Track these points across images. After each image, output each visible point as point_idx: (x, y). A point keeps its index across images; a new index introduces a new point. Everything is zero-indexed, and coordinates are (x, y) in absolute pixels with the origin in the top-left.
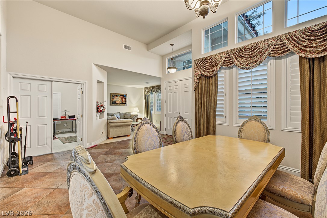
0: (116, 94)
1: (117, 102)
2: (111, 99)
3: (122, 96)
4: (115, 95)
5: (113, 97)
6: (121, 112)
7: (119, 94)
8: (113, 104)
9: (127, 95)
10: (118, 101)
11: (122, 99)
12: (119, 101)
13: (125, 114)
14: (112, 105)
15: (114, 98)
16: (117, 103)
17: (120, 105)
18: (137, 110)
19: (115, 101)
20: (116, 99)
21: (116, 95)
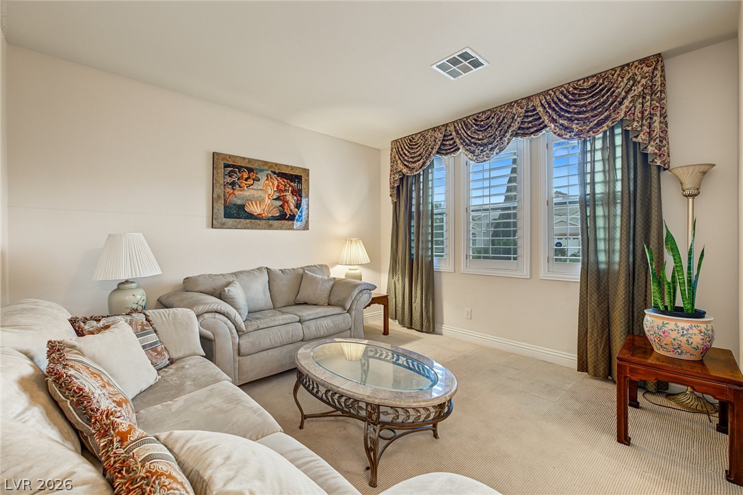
0: (250, 160)
1: (255, 209)
2: (220, 191)
3: (282, 175)
4: (240, 168)
5: (229, 180)
6: (275, 267)
7: (266, 163)
8: (230, 221)
9: (306, 171)
10: (261, 201)
11: (279, 190)
12: (267, 201)
13: (301, 277)
14: (223, 226)
15: (233, 184)
16: (251, 216)
17: (270, 227)
18: (358, 252)
19: (239, 202)
20: (247, 193)
21: (250, 170)
